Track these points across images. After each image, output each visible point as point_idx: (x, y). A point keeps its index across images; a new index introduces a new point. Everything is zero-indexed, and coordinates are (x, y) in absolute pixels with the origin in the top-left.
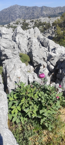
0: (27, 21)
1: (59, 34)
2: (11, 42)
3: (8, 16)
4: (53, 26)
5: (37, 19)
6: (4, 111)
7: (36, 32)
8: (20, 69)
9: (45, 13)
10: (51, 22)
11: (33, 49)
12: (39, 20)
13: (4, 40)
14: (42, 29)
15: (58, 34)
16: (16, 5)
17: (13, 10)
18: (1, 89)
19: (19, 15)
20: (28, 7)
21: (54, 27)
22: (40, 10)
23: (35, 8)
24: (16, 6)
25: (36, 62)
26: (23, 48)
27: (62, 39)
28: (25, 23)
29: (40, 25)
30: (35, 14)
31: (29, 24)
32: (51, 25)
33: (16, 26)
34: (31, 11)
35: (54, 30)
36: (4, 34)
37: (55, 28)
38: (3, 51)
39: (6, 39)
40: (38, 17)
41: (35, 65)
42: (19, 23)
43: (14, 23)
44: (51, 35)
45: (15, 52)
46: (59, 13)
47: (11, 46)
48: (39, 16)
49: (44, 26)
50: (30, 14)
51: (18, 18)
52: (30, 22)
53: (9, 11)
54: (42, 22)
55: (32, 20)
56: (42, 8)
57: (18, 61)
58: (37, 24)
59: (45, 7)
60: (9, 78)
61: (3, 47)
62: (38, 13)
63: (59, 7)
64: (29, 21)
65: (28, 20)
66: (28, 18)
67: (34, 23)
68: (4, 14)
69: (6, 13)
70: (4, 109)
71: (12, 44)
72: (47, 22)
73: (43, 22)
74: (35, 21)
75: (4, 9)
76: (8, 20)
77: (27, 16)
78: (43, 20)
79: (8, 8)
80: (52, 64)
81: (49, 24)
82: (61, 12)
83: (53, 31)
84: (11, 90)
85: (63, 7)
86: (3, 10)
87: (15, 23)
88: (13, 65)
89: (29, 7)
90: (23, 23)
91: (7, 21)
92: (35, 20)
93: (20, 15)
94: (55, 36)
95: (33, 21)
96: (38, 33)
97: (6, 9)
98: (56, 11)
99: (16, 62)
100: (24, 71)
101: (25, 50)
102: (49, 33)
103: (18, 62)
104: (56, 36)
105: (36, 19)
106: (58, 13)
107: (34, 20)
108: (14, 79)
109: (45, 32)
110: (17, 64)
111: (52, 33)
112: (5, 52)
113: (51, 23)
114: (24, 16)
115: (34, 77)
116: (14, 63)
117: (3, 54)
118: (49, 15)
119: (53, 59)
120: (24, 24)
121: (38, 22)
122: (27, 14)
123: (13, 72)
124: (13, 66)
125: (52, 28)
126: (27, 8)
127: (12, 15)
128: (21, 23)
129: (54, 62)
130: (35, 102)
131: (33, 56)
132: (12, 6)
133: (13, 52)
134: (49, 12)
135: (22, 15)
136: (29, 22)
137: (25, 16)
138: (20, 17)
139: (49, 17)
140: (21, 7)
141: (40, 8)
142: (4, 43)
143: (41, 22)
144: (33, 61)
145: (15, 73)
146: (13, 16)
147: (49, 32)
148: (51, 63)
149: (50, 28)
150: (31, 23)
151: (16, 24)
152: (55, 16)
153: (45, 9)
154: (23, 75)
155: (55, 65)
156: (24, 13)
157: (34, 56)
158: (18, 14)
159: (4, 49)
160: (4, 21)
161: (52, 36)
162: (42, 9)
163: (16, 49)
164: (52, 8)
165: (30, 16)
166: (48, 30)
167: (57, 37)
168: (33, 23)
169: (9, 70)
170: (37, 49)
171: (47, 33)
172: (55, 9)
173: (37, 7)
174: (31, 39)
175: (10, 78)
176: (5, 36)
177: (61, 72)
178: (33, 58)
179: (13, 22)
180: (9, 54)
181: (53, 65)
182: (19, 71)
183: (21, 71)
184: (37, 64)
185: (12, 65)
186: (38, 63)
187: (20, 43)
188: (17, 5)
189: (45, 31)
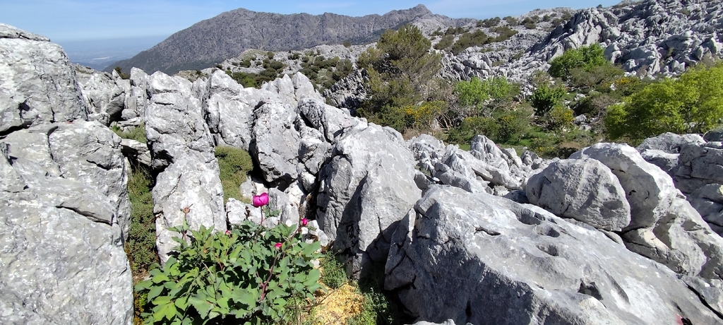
0: (277, 58)
1: (376, 90)
2: (182, 113)
3: (215, 42)
4: (360, 68)
5: (310, 50)
6: (114, 306)
7: (301, 88)
8: (198, 188)
9: (332, 32)
10: (351, 56)
11: (257, 133)
12: (316, 52)
13: (157, 109)
14: (329, 79)
15: (373, 93)
16: (241, 9)
17: (233, 25)
18: (107, 240)
19: (253, 40)
20: (279, 17)
21: (362, 73)
22: (317, 23)
23: (302, 18)
24: (241, 13)
25: (270, 170)
26: (232, 130)
27: (388, 106)
28: (271, 61)
29: (321, 68)
30: (303, 37)
31: (286, 66)
32: (354, 66)
33: (241, 71)
34: (290, 26)
35: (362, 79)
36: (158, 91)
37: (364, 74)
38: (157, 141)
39: (165, 104)
40: (313, 45)
41: (269, 179)
42: (252, 61)
43: (234, 64)
44: (356, 95)
45: (196, 144)
46: (375, 33)
47: (182, 127)
48: (316, 40)
49: (334, 69)
50: (288, 36)
51: (248, 48)
52: (287, 58)
53: (218, 29)
54: (327, 58)
55: (294, 52)
56: (323, 19)
57: (192, 166)
58: (310, 65)
59: (332, 14)
60: (162, 217)
61: (156, 129)
62: (312, 34)
63: (371, 16)
64: (285, 55)
65: (280, 54)
66: (280, 47)
67: (300, 62)
68: (200, 36)
69: (207, 34)
70: (115, 299)
71: (185, 121)
72: (340, 58)
73: (329, 59)
74: (305, 56)
75: (202, 22)
76: (214, 55)
77: (277, 40)
78: (328, 51)
79: (216, 19)
80: (308, 170)
81: (348, 62)
82: (379, 29)
83: (358, 83)
84: (169, 254)
85: (385, 15)
86: (199, 24)
87: (239, 62)
88: (173, 176)
89: (282, 16)
90: (266, 62)
91: (211, 58)
92: (302, 54)
93: (255, 38)
94: (368, 97)
95: (296, 57)
96: (306, 90)
97: (208, 22)
98: (366, 26)
99: (184, 168)
100: (210, 192)
101: (239, 138)
102: (348, 89)
103: (193, 168)
104: (371, 97)
105: (306, 49)
106: (372, 30)
107: (298, 52)
108: (177, 220)
109: (335, 87)
110: (187, 174)
111: (357, 90)
112: (161, 145)
113: (353, 59)
114: (266, 42)
115: (248, 212)
116: (176, 172)
117: (156, 151)
118: (347, 39)
119: (312, 156)
120: (268, 65)
121: (312, 59)
122: (278, 35)
123: (175, 197)
124: (176, 179)
125: (356, 74)
126: (277, 19)
127: (228, 40)
128: (258, 64)
129: (312, 162)
130: (226, 277)
131: (258, 153)
132: (227, 13)
133: (189, 144)
134: (344, 31)
135: (261, 39)
136: (284, 60)
137: (271, 42)
138: (254, 44)
139: (347, 45)
140: (256, 17)
141: (316, 17)
142: (156, 118)
143: (322, 58)
144: (262, 167)
145: (180, 200)
146: (232, 41)
147: (347, 86)
148: (306, 168)
149: (352, 75)
150: (292, 62)
151: (242, 65)
152: (362, 40)
153: (332, 20)
154: (210, 206)
155: (315, 172)
156: (268, 32)
157: (260, 150)
158: (247, 36)
159: (157, 135)
160: (202, 58)
161: (357, 99)
162: (322, 21)
163: (199, 133)
164: (353, 19)
165: (288, 42)
166: (345, 81)
167: (373, 100)
168: (296, 63)
169: (160, 193)
170: (272, 130)
171: (342, 88)
172: (360, 22)
173: (307, 15)
174: (265, 105)
175: (164, 218)
176: (163, 97)
177: (323, 187)
178: (260, 157)
179: (232, 60)
180: (176, 150)
181: (310, 173)
182: (196, 196)
183: (202, 193)
184: (276, 177)
185: (171, 178)
186: (277, 173)
187: (221, 117)
188: (245, 11)
189: (336, 84)
